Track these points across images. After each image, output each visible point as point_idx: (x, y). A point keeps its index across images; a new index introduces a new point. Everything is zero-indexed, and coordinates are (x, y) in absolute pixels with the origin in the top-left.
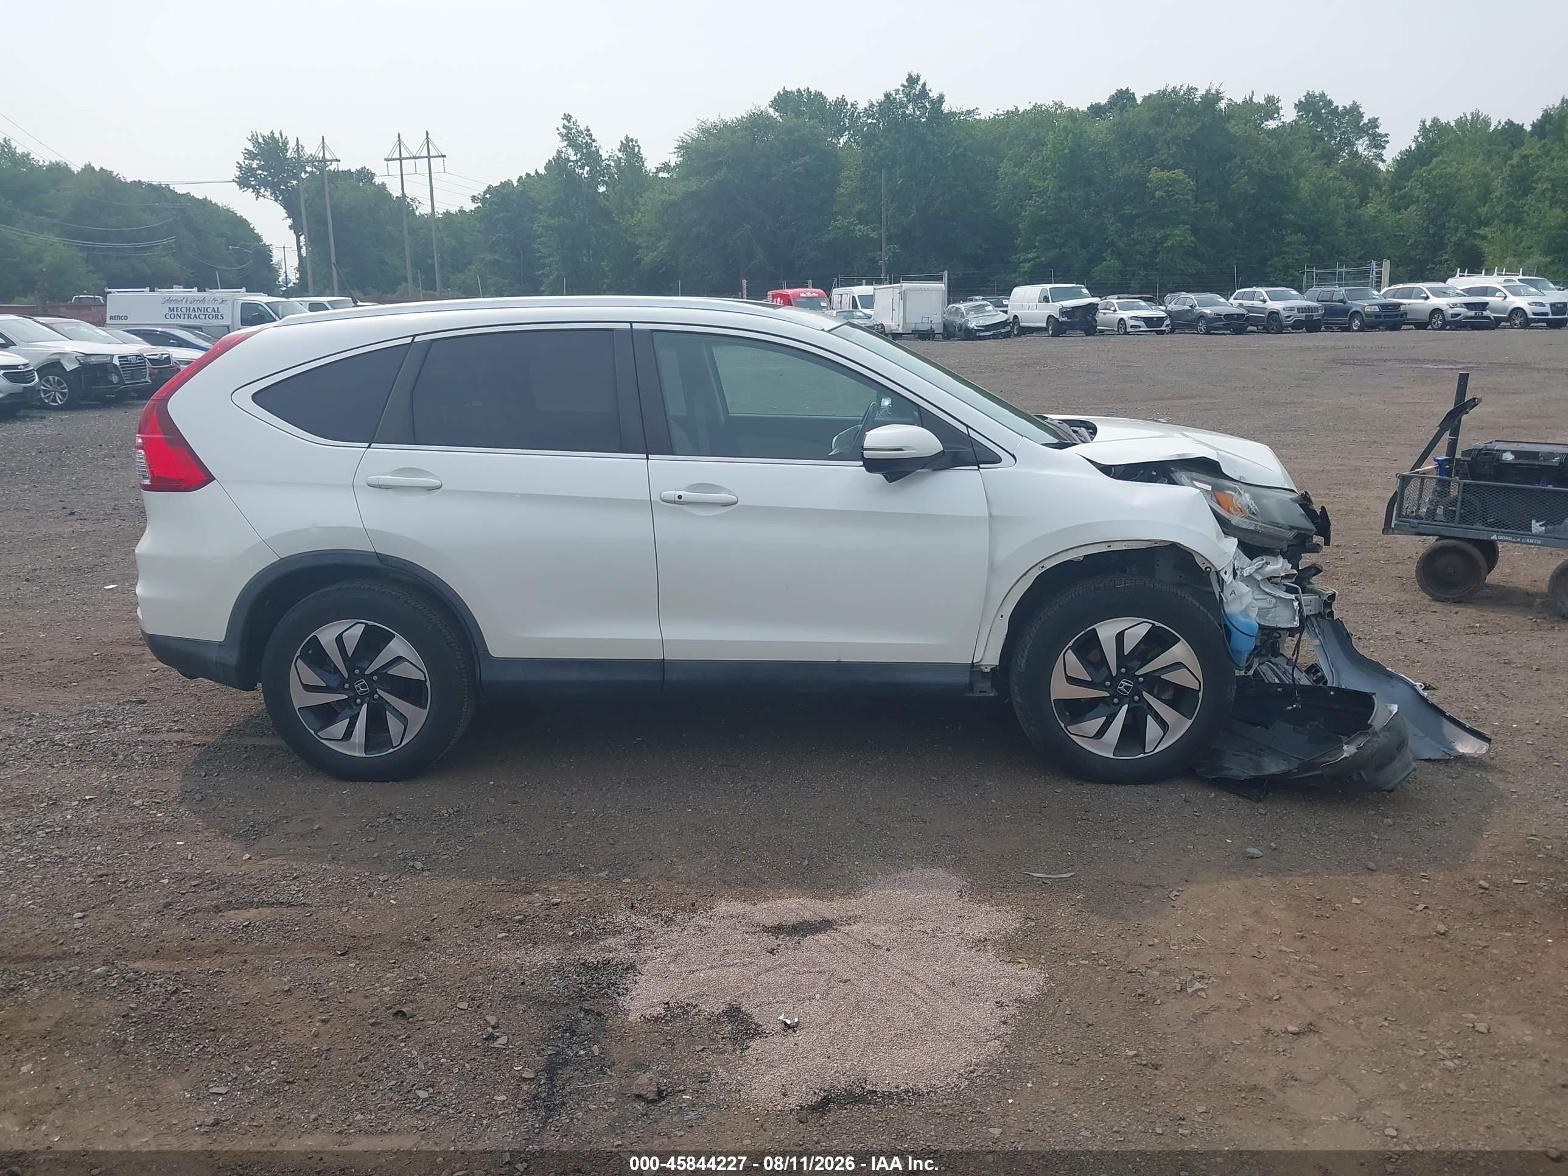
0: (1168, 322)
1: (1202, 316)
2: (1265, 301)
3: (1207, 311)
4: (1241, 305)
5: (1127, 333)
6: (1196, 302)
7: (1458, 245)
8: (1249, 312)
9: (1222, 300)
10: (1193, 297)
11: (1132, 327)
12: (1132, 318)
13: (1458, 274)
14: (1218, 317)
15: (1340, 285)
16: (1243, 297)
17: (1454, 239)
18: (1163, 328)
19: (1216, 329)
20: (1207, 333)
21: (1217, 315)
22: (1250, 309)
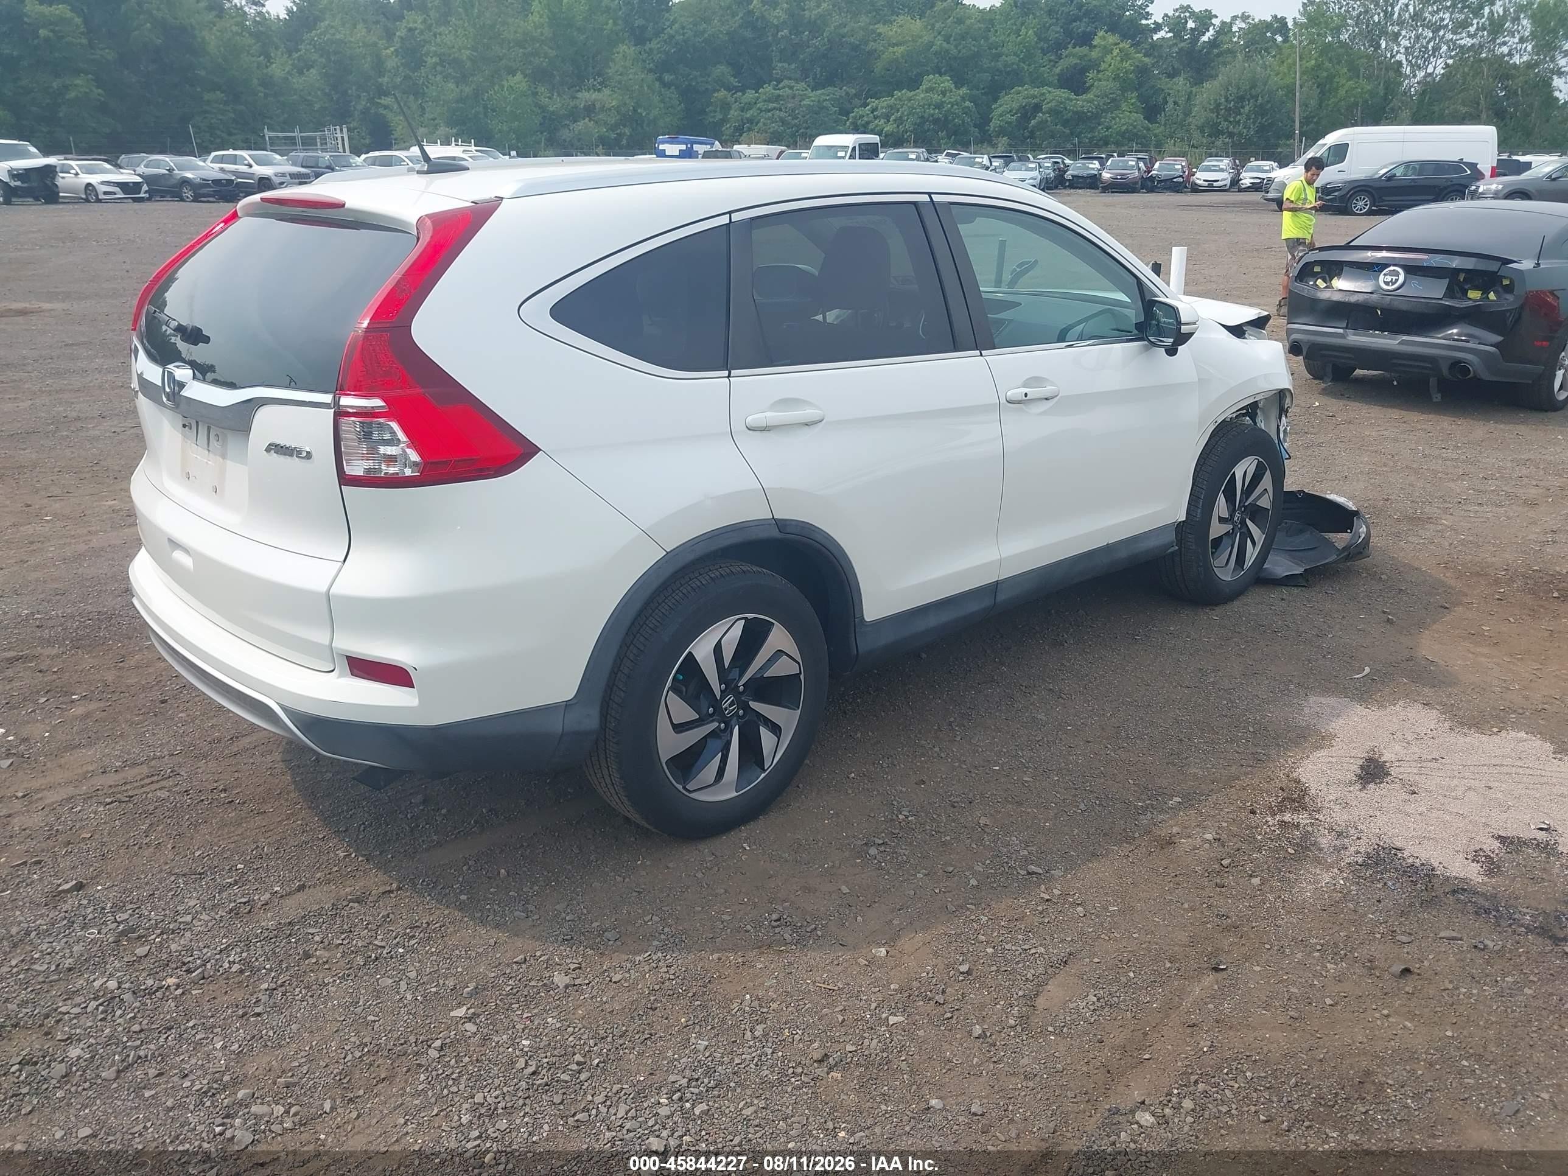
0: (145, 188)
1: (185, 182)
2: (250, 166)
3: (189, 175)
4: (222, 170)
5: (99, 201)
6: (172, 164)
7: (364, 113)
8: (238, 178)
9: (201, 164)
10: (167, 159)
11: (105, 193)
12: (103, 183)
13: (453, 143)
14: (205, 183)
15: (324, 150)
16: (221, 160)
17: (360, 107)
18: (142, 195)
19: (205, 196)
20: (196, 200)
21: (204, 180)
22: (236, 173)
